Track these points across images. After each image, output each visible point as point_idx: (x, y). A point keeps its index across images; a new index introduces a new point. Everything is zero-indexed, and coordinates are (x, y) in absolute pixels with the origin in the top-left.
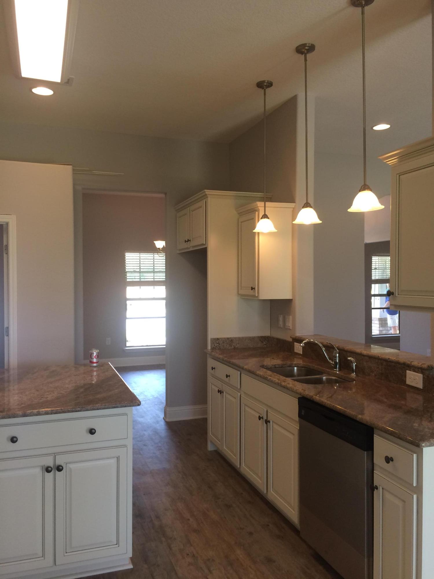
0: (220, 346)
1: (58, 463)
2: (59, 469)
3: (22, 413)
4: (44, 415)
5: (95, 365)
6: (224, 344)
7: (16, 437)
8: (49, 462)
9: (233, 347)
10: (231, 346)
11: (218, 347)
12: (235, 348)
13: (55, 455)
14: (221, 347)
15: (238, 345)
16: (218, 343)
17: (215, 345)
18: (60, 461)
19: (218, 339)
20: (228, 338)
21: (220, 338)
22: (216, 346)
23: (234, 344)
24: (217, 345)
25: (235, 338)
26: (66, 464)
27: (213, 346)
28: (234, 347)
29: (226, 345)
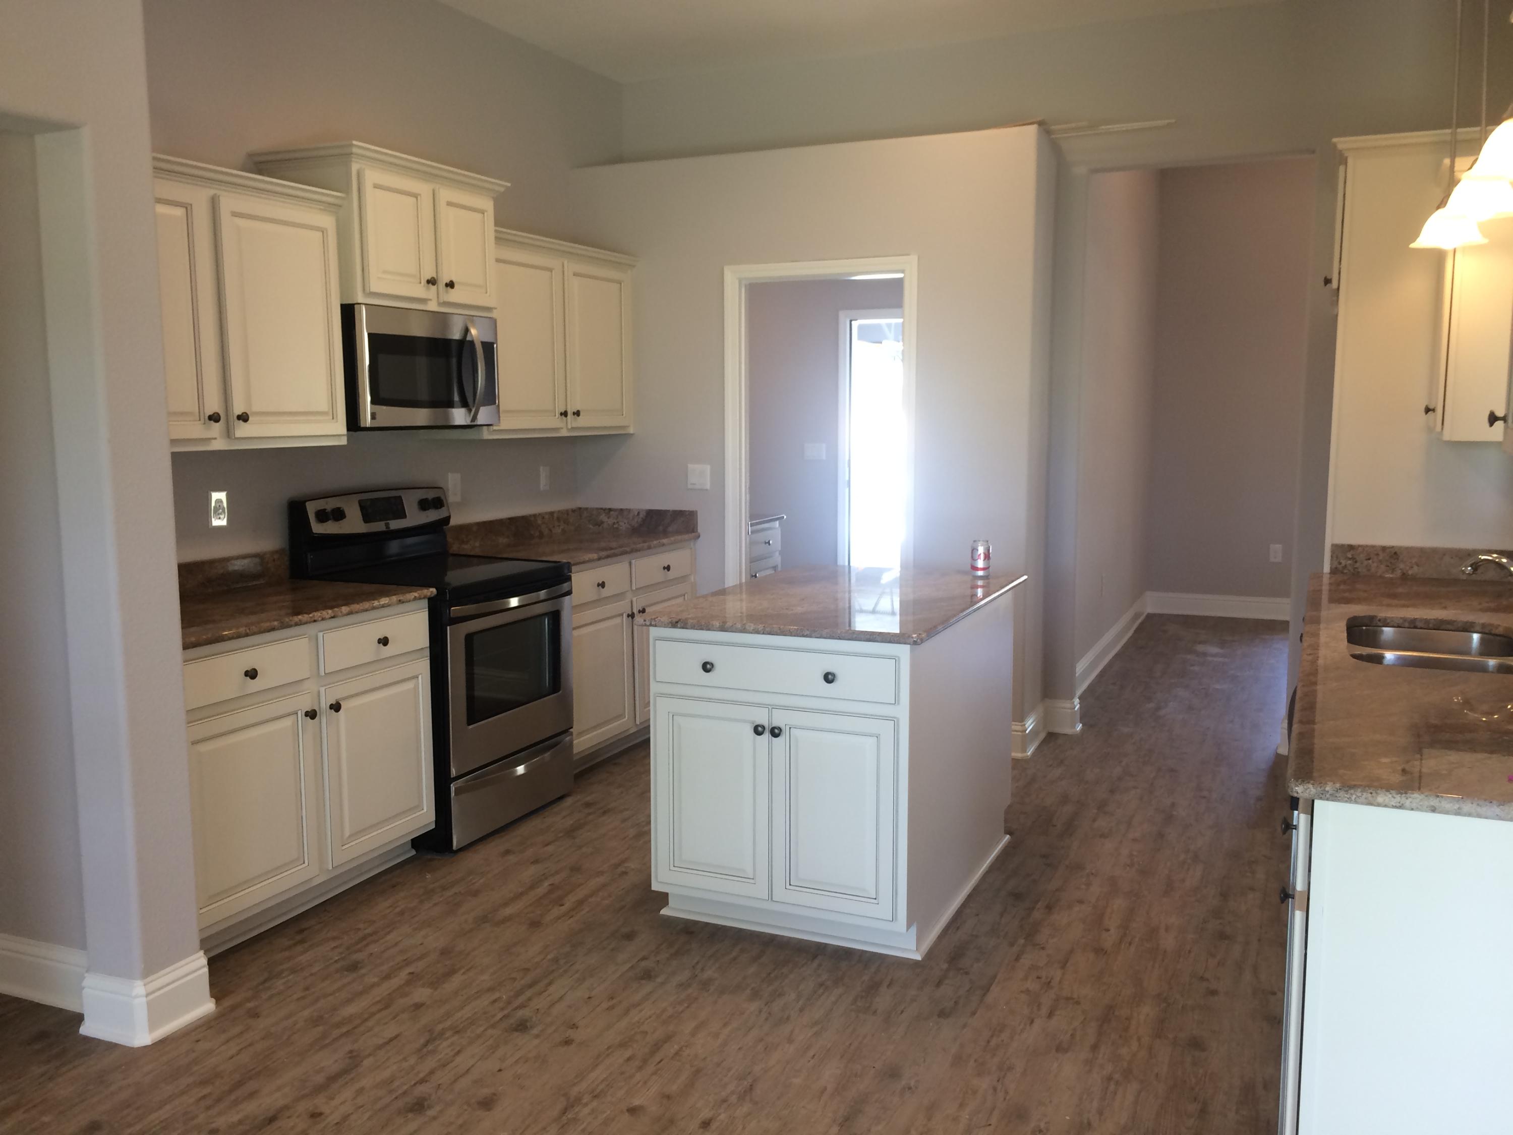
0: (1358, 565)
1: (775, 723)
2: (775, 732)
3: (719, 623)
4: (752, 633)
5: (980, 573)
6: (1370, 561)
7: (712, 665)
8: (762, 718)
9: (1398, 573)
10: (1393, 570)
11: (1352, 571)
12: (1404, 577)
13: (772, 707)
14: (1360, 570)
15: (1416, 568)
16: (1350, 559)
17: (1340, 563)
18: (779, 719)
19: (1351, 547)
20: (1384, 549)
21: (1359, 546)
22: (1346, 565)
23: (1402, 566)
24: (1349, 562)
25: (1408, 549)
26: (790, 728)
27: (1336, 563)
28: (1404, 574)
29: (1375, 564)
